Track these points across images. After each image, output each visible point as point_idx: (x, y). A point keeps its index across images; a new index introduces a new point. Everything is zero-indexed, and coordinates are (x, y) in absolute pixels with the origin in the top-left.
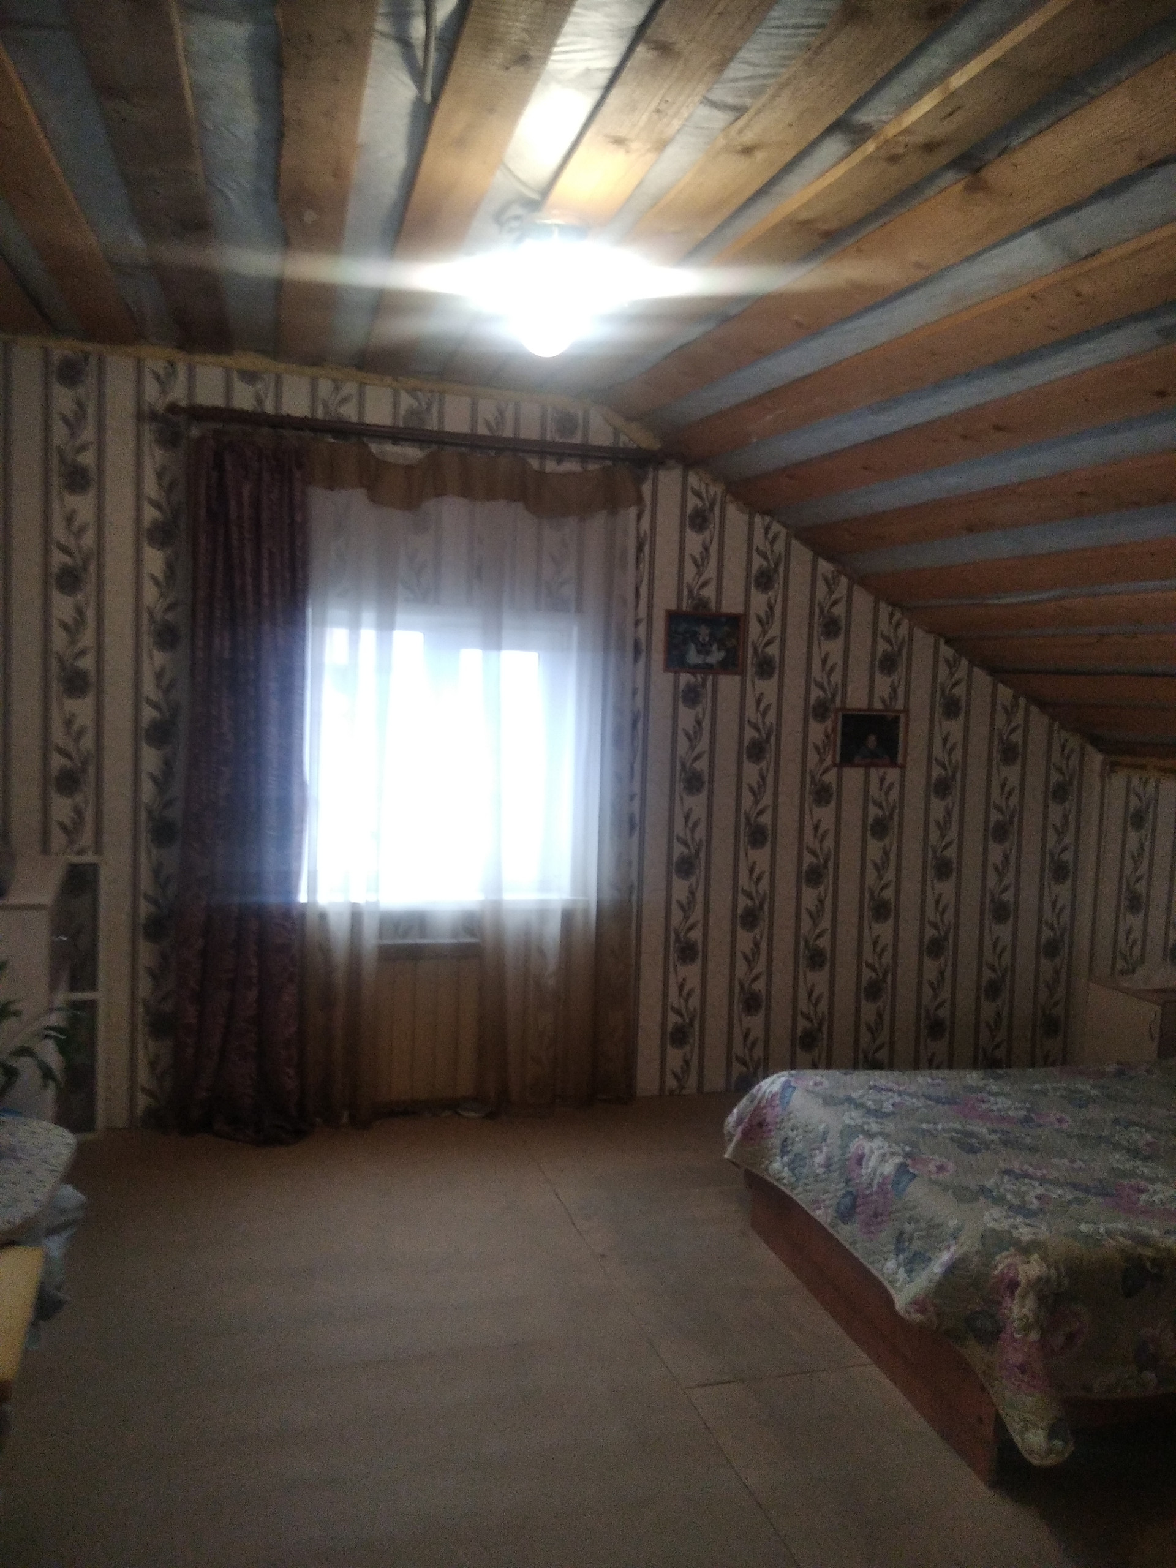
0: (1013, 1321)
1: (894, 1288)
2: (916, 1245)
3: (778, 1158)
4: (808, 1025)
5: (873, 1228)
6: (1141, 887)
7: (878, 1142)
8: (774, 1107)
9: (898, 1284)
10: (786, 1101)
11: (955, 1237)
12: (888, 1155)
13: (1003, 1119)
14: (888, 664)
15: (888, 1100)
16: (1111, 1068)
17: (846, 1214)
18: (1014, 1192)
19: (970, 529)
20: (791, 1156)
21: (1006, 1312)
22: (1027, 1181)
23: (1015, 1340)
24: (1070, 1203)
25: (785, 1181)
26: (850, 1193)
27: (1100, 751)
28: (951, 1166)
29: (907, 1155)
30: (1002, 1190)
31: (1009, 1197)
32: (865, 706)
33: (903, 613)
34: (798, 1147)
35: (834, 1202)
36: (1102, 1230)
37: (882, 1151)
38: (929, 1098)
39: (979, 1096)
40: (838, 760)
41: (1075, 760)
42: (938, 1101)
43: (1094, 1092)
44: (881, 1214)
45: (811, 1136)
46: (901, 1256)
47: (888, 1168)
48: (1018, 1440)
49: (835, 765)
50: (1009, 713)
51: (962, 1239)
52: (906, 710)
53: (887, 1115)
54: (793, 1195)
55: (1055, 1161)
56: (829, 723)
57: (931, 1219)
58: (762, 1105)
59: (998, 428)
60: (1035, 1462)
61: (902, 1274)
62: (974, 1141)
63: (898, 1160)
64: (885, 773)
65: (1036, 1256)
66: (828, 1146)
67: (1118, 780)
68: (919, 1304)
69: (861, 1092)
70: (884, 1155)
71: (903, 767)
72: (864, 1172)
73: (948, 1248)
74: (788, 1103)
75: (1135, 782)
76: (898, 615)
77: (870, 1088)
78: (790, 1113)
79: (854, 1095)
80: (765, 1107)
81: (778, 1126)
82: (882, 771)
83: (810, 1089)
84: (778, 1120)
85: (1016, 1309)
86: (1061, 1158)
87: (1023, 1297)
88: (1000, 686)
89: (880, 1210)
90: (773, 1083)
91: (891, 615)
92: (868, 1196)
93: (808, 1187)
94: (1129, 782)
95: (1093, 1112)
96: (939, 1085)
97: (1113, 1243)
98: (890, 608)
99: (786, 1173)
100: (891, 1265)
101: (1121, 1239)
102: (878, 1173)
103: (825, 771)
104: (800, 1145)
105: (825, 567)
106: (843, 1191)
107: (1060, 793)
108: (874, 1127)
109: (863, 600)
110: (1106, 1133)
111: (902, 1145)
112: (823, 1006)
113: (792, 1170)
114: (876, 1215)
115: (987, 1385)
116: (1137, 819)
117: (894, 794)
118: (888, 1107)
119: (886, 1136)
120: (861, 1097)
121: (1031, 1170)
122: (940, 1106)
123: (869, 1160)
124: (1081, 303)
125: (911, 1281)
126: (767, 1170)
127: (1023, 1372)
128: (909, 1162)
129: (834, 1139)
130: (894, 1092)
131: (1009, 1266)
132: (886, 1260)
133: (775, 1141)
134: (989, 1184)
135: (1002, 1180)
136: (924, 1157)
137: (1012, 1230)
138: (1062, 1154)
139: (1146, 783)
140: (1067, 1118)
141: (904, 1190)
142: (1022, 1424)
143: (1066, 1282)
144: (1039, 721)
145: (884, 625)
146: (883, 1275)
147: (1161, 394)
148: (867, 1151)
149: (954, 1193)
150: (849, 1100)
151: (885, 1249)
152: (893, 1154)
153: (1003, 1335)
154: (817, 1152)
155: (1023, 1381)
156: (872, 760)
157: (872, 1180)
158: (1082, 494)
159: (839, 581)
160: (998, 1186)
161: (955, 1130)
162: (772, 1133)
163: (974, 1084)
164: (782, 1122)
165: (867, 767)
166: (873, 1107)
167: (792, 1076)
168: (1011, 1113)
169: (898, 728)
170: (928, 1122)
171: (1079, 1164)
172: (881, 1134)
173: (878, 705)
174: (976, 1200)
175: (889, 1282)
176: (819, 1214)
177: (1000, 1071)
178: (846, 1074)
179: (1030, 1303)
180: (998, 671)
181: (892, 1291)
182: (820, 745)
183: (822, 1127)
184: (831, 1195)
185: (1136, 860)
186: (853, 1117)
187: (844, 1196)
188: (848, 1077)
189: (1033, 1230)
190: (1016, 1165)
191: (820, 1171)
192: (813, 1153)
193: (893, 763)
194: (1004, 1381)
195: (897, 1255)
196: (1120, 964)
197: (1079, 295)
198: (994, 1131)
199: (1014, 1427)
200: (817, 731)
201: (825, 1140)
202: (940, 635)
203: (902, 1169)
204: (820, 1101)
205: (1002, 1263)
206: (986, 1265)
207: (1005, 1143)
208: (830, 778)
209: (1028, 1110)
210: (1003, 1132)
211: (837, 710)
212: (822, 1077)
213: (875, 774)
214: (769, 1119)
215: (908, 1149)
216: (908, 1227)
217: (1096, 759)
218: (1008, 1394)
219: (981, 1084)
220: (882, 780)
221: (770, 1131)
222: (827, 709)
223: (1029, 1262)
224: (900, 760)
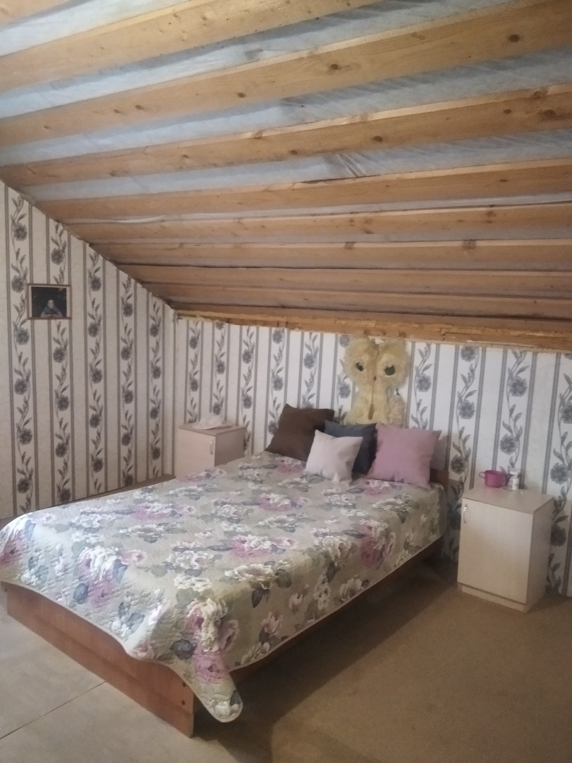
0: (202, 643)
1: (122, 638)
2: (132, 610)
3: (27, 571)
4: (23, 477)
5: (101, 604)
6: (197, 377)
7: (98, 549)
8: (21, 539)
9: (123, 635)
10: (29, 534)
11: (160, 600)
12: (106, 556)
13: (162, 516)
14: (57, 257)
15: (95, 519)
16: (203, 474)
17: (81, 598)
18: (184, 561)
19: (113, 174)
20: (36, 568)
21: (197, 638)
22: (187, 552)
23: (205, 653)
24: (213, 560)
25: (34, 584)
26: (83, 584)
27: (172, 308)
28: (145, 554)
29: (118, 554)
30: (177, 562)
31: (182, 565)
32: (45, 282)
33: (63, 226)
34: (41, 562)
35: (72, 592)
36: (236, 573)
37: (102, 555)
38: (117, 512)
39: (144, 504)
40: (31, 315)
41: (160, 313)
42: (123, 513)
43: (200, 489)
44: (106, 594)
45: (51, 553)
46: (123, 617)
47: (109, 565)
48: (211, 711)
49: (29, 318)
50: (127, 287)
51: (165, 601)
52: (69, 285)
53: (97, 530)
54: (40, 592)
55: (196, 535)
56: (23, 292)
57: (142, 592)
58: (12, 539)
59: (139, 107)
60: (223, 720)
61: (125, 628)
62: (151, 534)
63: (114, 558)
64: (60, 323)
65: (209, 600)
66: (64, 558)
67: (183, 322)
68: (143, 647)
69: (77, 518)
70: (104, 557)
71: (70, 318)
72: (92, 570)
73: (156, 607)
74: (31, 535)
75: (192, 324)
76: (61, 227)
77: (82, 513)
78: (33, 541)
79: (74, 521)
80: (14, 541)
81: (25, 551)
82: (58, 321)
83: (45, 523)
84: (25, 547)
85: (203, 634)
86: (198, 532)
87: (207, 626)
88: (121, 272)
89: (105, 592)
90: (18, 523)
91: (57, 228)
92: (96, 585)
93: (51, 586)
94: (188, 324)
95: (204, 500)
96: (119, 503)
97: (244, 579)
98: (56, 223)
99: (34, 579)
100: (116, 623)
101: (247, 575)
102: (102, 569)
103: (24, 322)
104: (43, 560)
105: (13, 194)
106: (77, 585)
107: (154, 331)
108: (93, 540)
109: (39, 217)
110: (213, 512)
111: (113, 548)
112: (31, 465)
113: (39, 576)
114: (103, 595)
115: (187, 683)
116: (193, 343)
117: (66, 336)
118: (96, 525)
119: (102, 544)
120: (78, 521)
121: (187, 544)
122: (125, 516)
123: (94, 563)
124: (205, 25)
125: (133, 632)
126: (20, 579)
127: (211, 671)
128: (120, 558)
129: (68, 553)
130: (97, 513)
131: (195, 610)
132: (112, 621)
133: (24, 560)
134: (169, 560)
135: (175, 555)
136: (127, 552)
137: (192, 587)
138: (198, 531)
139: (197, 324)
140: (193, 507)
141: (122, 577)
142: (213, 701)
143: (226, 610)
144: (142, 291)
145: (53, 233)
146: (111, 630)
147: (241, 95)
148: (92, 557)
149: (152, 572)
150: (71, 525)
151: (111, 615)
152: (109, 555)
153: (196, 651)
154: (57, 563)
155: (211, 676)
156: (52, 315)
157: (98, 574)
158: (185, 156)
159: (23, 203)
160: (174, 560)
161: (140, 530)
162: (21, 556)
163: (139, 498)
164: (28, 547)
165: (49, 319)
166: (88, 526)
167: (30, 516)
168: (165, 511)
169: (65, 295)
170: (123, 529)
171: (208, 534)
172: (98, 543)
173: (53, 282)
174: (166, 572)
175: (117, 634)
176: (61, 601)
177: (150, 487)
178: (64, 508)
179: (212, 629)
180: (119, 264)
181: (119, 640)
182: (19, 306)
183: (58, 547)
184: (68, 588)
185: (194, 364)
186: (77, 536)
187: (78, 587)
188: (66, 509)
189: (203, 583)
190: (178, 544)
191: (60, 574)
192: (53, 564)
193: (64, 316)
194: (199, 678)
195: (120, 618)
196: (189, 417)
197: (204, 18)
198: (160, 525)
199: (208, 704)
200: (17, 297)
201: (61, 555)
202: (86, 241)
203: (118, 564)
204: (54, 529)
205: (191, 609)
206: (182, 613)
207: (168, 530)
208: (27, 326)
209: (172, 507)
210: (166, 524)
211: (29, 285)
212: (50, 513)
213: (54, 323)
214: (18, 548)
215: (117, 549)
216: (127, 599)
217: (171, 312)
218: (203, 686)
219: (142, 497)
220: (59, 327)
221: (20, 555)
222: (21, 284)
223: (206, 605)
224: (68, 315)
